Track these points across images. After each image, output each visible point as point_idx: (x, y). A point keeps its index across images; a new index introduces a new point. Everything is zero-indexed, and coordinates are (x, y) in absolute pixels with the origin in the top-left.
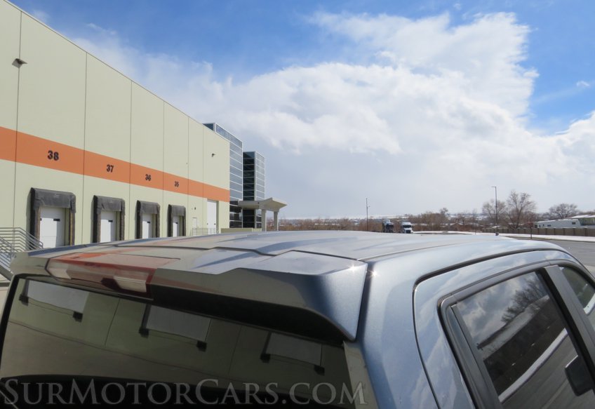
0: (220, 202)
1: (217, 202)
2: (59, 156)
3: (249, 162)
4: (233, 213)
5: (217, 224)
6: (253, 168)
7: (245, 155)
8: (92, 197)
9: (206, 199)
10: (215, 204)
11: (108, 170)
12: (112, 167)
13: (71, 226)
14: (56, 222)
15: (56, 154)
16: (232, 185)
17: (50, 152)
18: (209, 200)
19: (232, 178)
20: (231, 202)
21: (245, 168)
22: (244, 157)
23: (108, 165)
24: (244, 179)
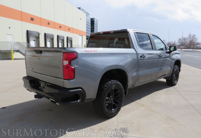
0: (83, 36)
1: (82, 36)
2: (34, 19)
3: (92, 21)
4: (87, 40)
5: (82, 44)
6: (94, 24)
7: (91, 19)
8: (44, 34)
9: (78, 35)
10: (81, 37)
11: (48, 24)
12: (49, 23)
13: (39, 43)
14: (34, 41)
15: (33, 19)
16: (87, 30)
17: (31, 18)
18: (80, 35)
19: (87, 27)
20: (87, 36)
21: (91, 24)
22: (91, 20)
23: (48, 23)
24: (91, 28)
